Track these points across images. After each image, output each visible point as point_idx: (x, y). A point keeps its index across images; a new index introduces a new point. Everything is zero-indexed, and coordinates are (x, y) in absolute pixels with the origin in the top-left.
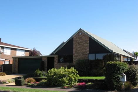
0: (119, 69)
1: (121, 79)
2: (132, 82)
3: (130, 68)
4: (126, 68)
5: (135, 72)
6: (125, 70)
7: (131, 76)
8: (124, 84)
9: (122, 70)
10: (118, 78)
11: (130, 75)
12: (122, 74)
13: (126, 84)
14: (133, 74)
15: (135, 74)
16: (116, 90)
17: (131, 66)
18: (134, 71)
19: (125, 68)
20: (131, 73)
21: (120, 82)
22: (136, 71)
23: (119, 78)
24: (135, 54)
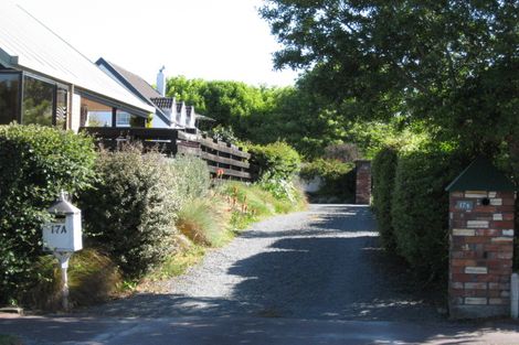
0: (37, 176)
1: (47, 234)
2: (115, 255)
3: (111, 166)
4: (86, 170)
5: (139, 195)
6: (80, 177)
7: (115, 219)
8: (65, 265)
9: (58, 176)
10: (28, 226)
11: (109, 215)
12: (55, 202)
13: (78, 265)
14: (128, 204)
15: (140, 207)
16: (18, 304)
17: (118, 155)
18: (132, 190)
19: (74, 165)
20: (115, 201)
21: (42, 251)
22: (144, 189)
23: (40, 232)
24: (168, 88)
